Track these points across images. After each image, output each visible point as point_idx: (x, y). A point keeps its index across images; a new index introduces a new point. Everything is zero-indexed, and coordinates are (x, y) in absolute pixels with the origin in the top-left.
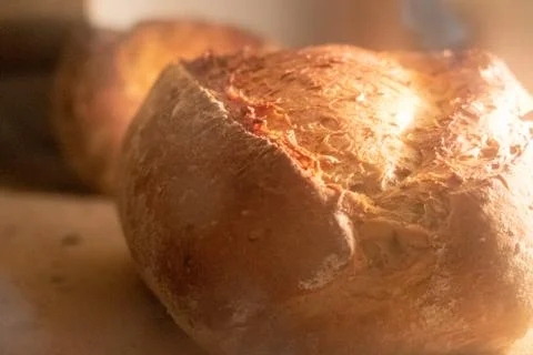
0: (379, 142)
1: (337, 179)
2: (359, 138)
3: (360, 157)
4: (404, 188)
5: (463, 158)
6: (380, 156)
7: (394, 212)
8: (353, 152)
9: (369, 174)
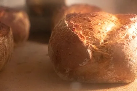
0: (101, 34)
1: (90, 42)
2: (97, 33)
3: (96, 37)
4: (105, 44)
5: (120, 38)
6: (101, 37)
7: (102, 50)
8: (94, 36)
9: (97, 41)
